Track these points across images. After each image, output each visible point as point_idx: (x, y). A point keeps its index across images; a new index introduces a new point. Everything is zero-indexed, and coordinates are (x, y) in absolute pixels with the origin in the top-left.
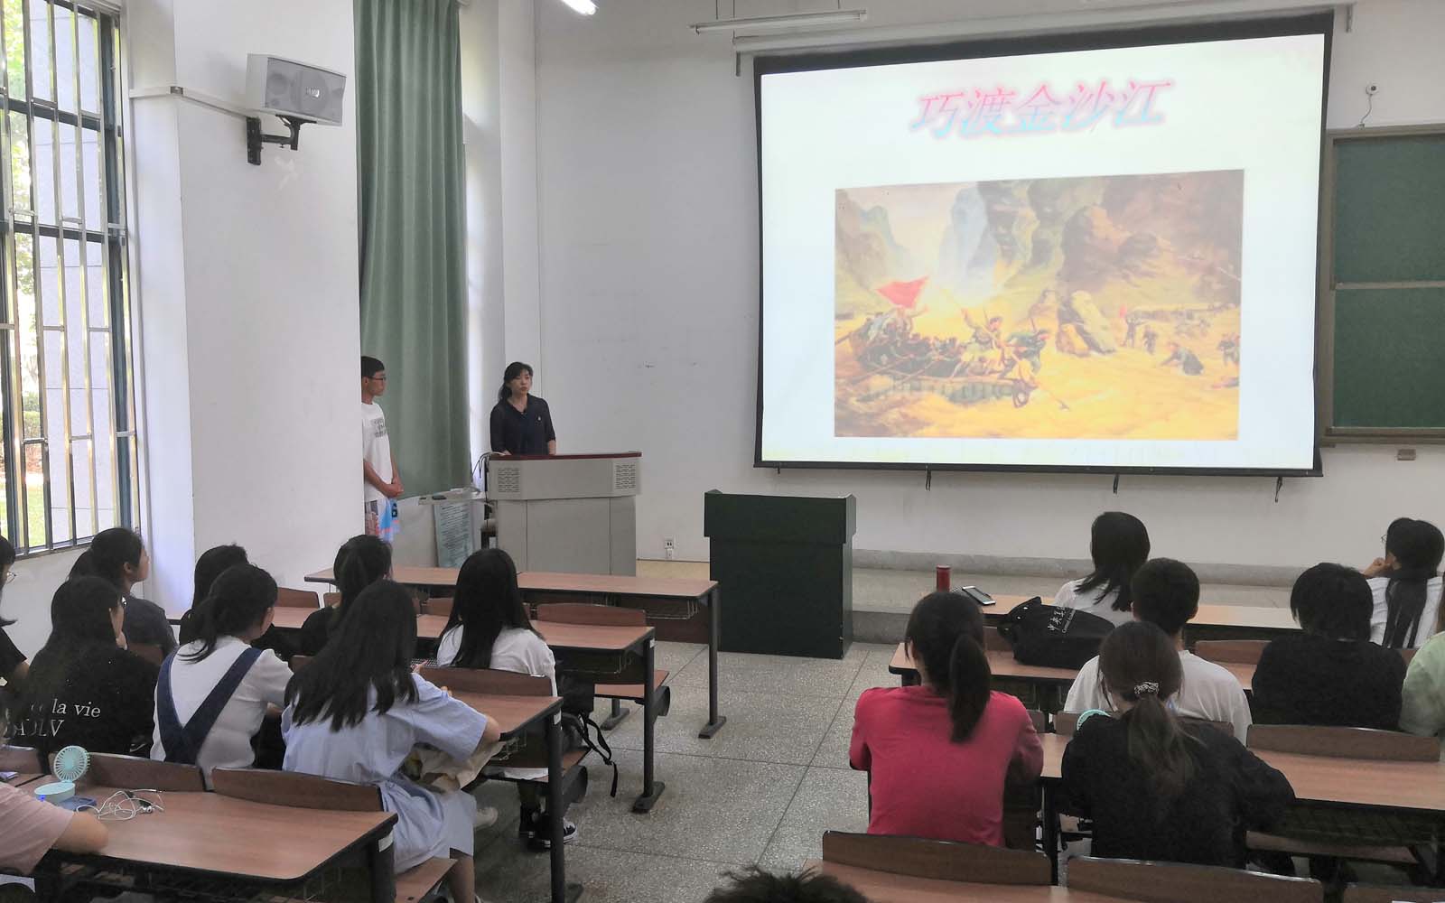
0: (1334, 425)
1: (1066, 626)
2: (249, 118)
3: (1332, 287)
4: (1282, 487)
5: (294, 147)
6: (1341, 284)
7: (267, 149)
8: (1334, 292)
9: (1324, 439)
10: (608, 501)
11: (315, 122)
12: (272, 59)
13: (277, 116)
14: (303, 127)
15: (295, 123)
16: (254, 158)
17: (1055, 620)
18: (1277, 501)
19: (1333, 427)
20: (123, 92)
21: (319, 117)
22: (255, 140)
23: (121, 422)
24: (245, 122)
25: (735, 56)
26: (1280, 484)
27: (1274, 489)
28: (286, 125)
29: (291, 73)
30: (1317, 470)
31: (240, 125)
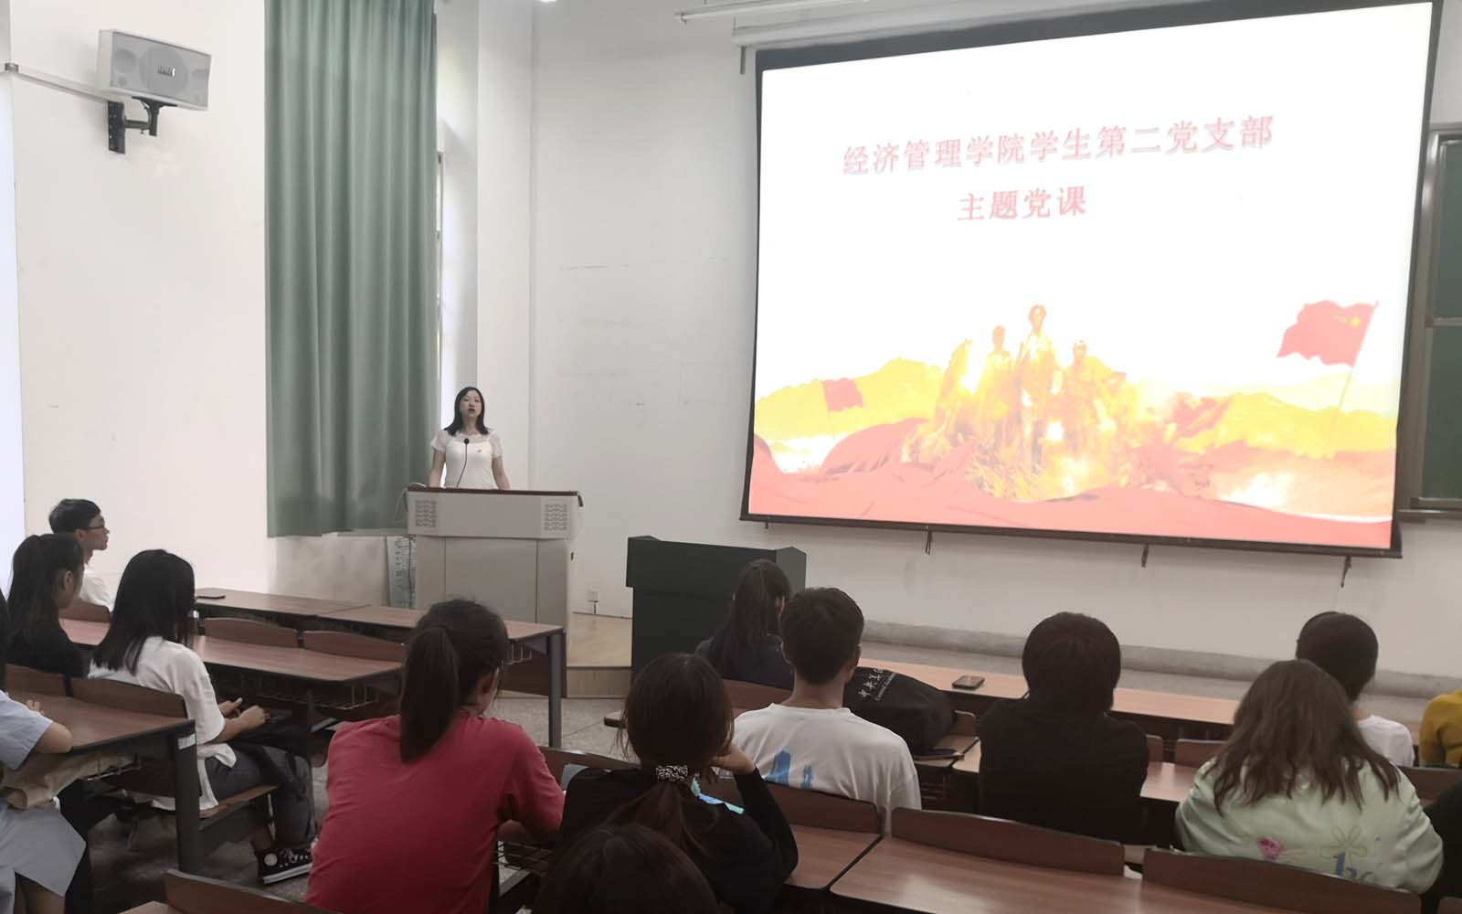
0: (1424, 496)
1: (881, 693)
2: (109, 102)
3: (1429, 323)
4: (1349, 570)
5: (153, 133)
6: (1439, 319)
7: (131, 134)
8: (1430, 331)
9: (1407, 511)
10: (535, 543)
11: (175, 106)
12: (116, 34)
13: (134, 98)
14: (163, 110)
15: (154, 107)
16: (116, 144)
17: (869, 685)
18: (1342, 585)
19: (1421, 498)
21: (176, 99)
22: (116, 128)
24: (106, 106)
25: (740, 49)
26: (1348, 565)
27: (1341, 572)
28: (146, 108)
29: (139, 51)
30: (1395, 549)
31: (102, 109)
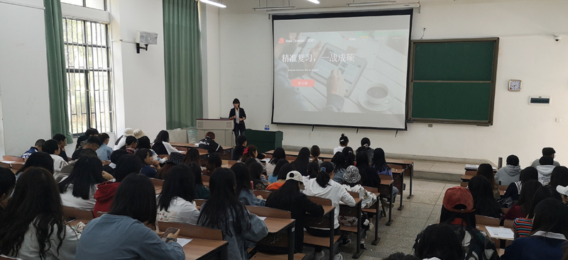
5: (146, 50)
7: (141, 50)
10: (225, 131)
13: (143, 43)
14: (149, 46)
16: (138, 52)
18: (396, 137)
19: (412, 118)
20: (110, 40)
21: (152, 44)
22: (138, 47)
23: (110, 110)
25: (268, 15)
26: (397, 132)
28: (145, 45)
29: (145, 35)
30: (406, 128)
31: (135, 44)
